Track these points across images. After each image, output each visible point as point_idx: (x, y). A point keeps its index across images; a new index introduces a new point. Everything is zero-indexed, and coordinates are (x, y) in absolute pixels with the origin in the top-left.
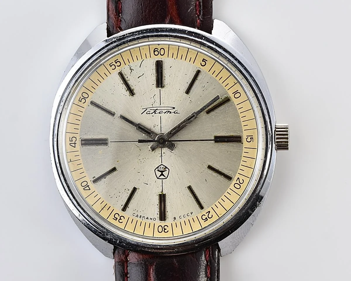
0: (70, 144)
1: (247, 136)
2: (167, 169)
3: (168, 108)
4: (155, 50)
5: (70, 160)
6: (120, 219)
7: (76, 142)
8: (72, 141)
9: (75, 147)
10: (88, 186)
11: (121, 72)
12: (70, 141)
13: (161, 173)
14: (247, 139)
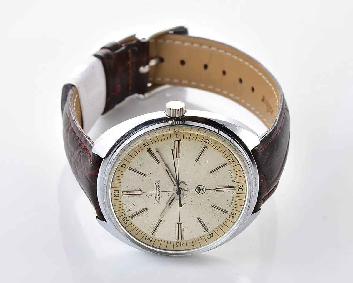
0: (181, 246)
1: (175, 137)
2: (199, 187)
3: (156, 187)
4: (115, 196)
5: (192, 246)
6: (233, 214)
7: (180, 243)
8: (179, 245)
9: (183, 243)
10: (210, 234)
11: (131, 217)
12: (179, 246)
13: (201, 190)
14: (177, 137)
